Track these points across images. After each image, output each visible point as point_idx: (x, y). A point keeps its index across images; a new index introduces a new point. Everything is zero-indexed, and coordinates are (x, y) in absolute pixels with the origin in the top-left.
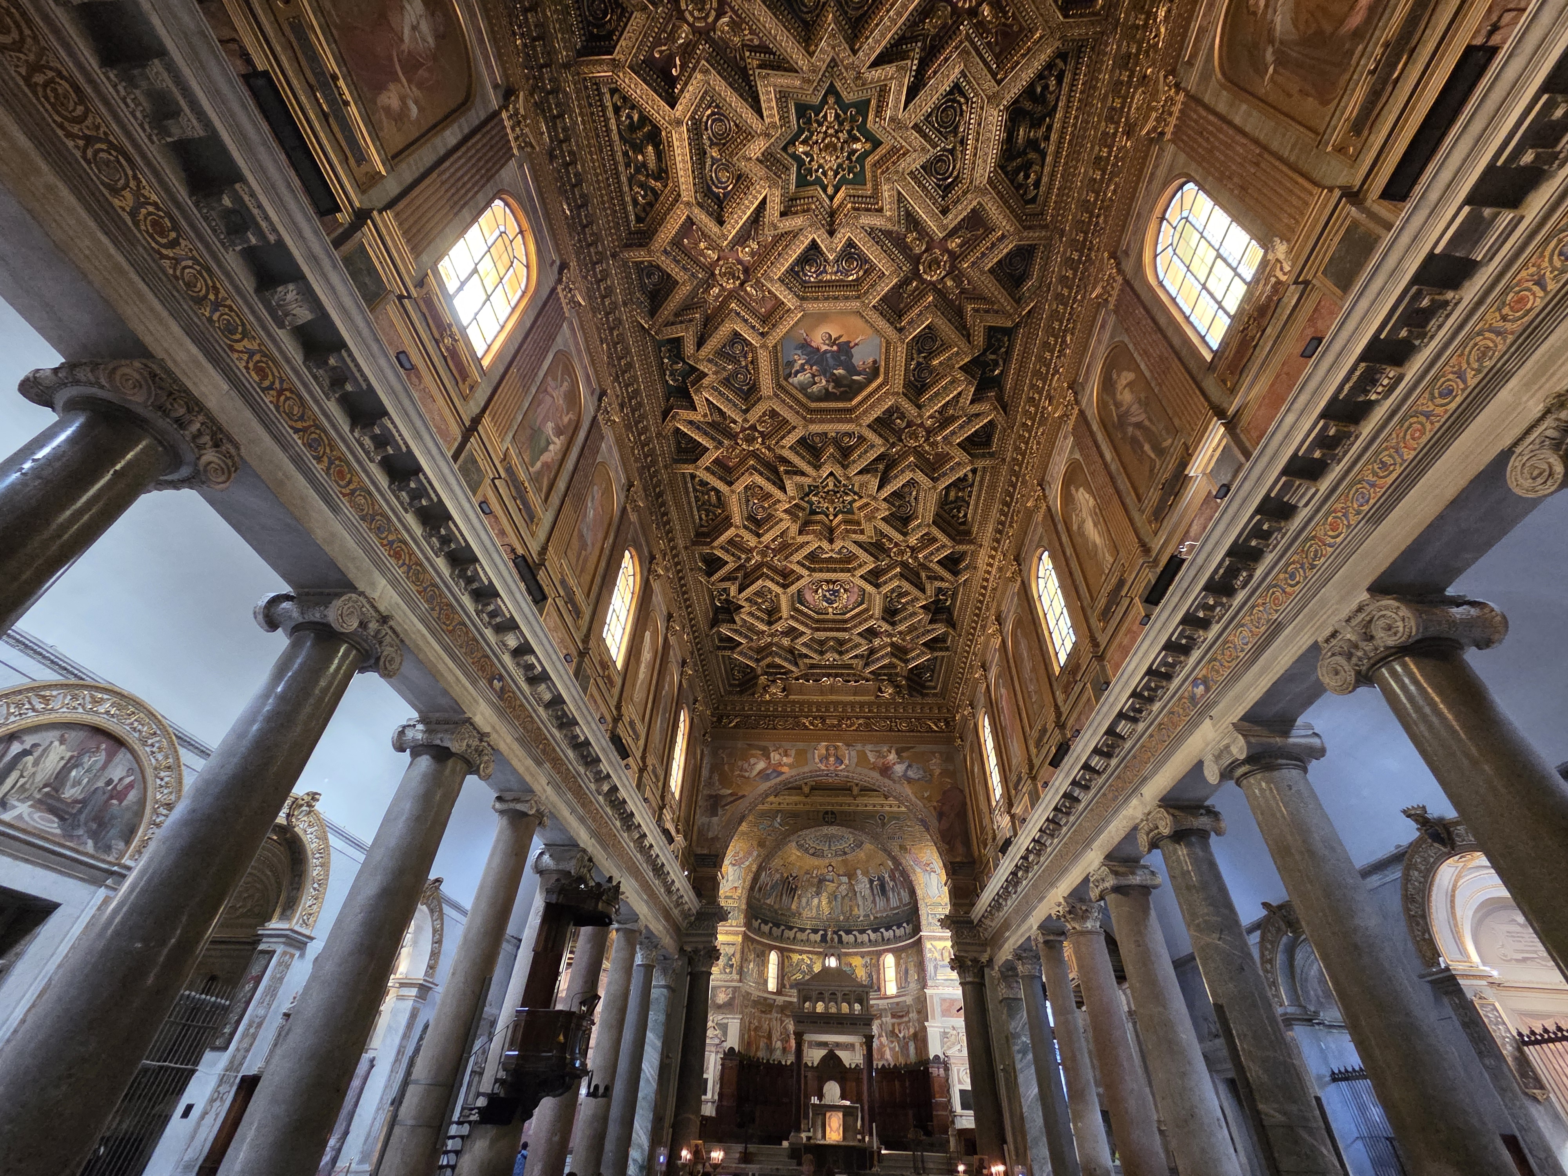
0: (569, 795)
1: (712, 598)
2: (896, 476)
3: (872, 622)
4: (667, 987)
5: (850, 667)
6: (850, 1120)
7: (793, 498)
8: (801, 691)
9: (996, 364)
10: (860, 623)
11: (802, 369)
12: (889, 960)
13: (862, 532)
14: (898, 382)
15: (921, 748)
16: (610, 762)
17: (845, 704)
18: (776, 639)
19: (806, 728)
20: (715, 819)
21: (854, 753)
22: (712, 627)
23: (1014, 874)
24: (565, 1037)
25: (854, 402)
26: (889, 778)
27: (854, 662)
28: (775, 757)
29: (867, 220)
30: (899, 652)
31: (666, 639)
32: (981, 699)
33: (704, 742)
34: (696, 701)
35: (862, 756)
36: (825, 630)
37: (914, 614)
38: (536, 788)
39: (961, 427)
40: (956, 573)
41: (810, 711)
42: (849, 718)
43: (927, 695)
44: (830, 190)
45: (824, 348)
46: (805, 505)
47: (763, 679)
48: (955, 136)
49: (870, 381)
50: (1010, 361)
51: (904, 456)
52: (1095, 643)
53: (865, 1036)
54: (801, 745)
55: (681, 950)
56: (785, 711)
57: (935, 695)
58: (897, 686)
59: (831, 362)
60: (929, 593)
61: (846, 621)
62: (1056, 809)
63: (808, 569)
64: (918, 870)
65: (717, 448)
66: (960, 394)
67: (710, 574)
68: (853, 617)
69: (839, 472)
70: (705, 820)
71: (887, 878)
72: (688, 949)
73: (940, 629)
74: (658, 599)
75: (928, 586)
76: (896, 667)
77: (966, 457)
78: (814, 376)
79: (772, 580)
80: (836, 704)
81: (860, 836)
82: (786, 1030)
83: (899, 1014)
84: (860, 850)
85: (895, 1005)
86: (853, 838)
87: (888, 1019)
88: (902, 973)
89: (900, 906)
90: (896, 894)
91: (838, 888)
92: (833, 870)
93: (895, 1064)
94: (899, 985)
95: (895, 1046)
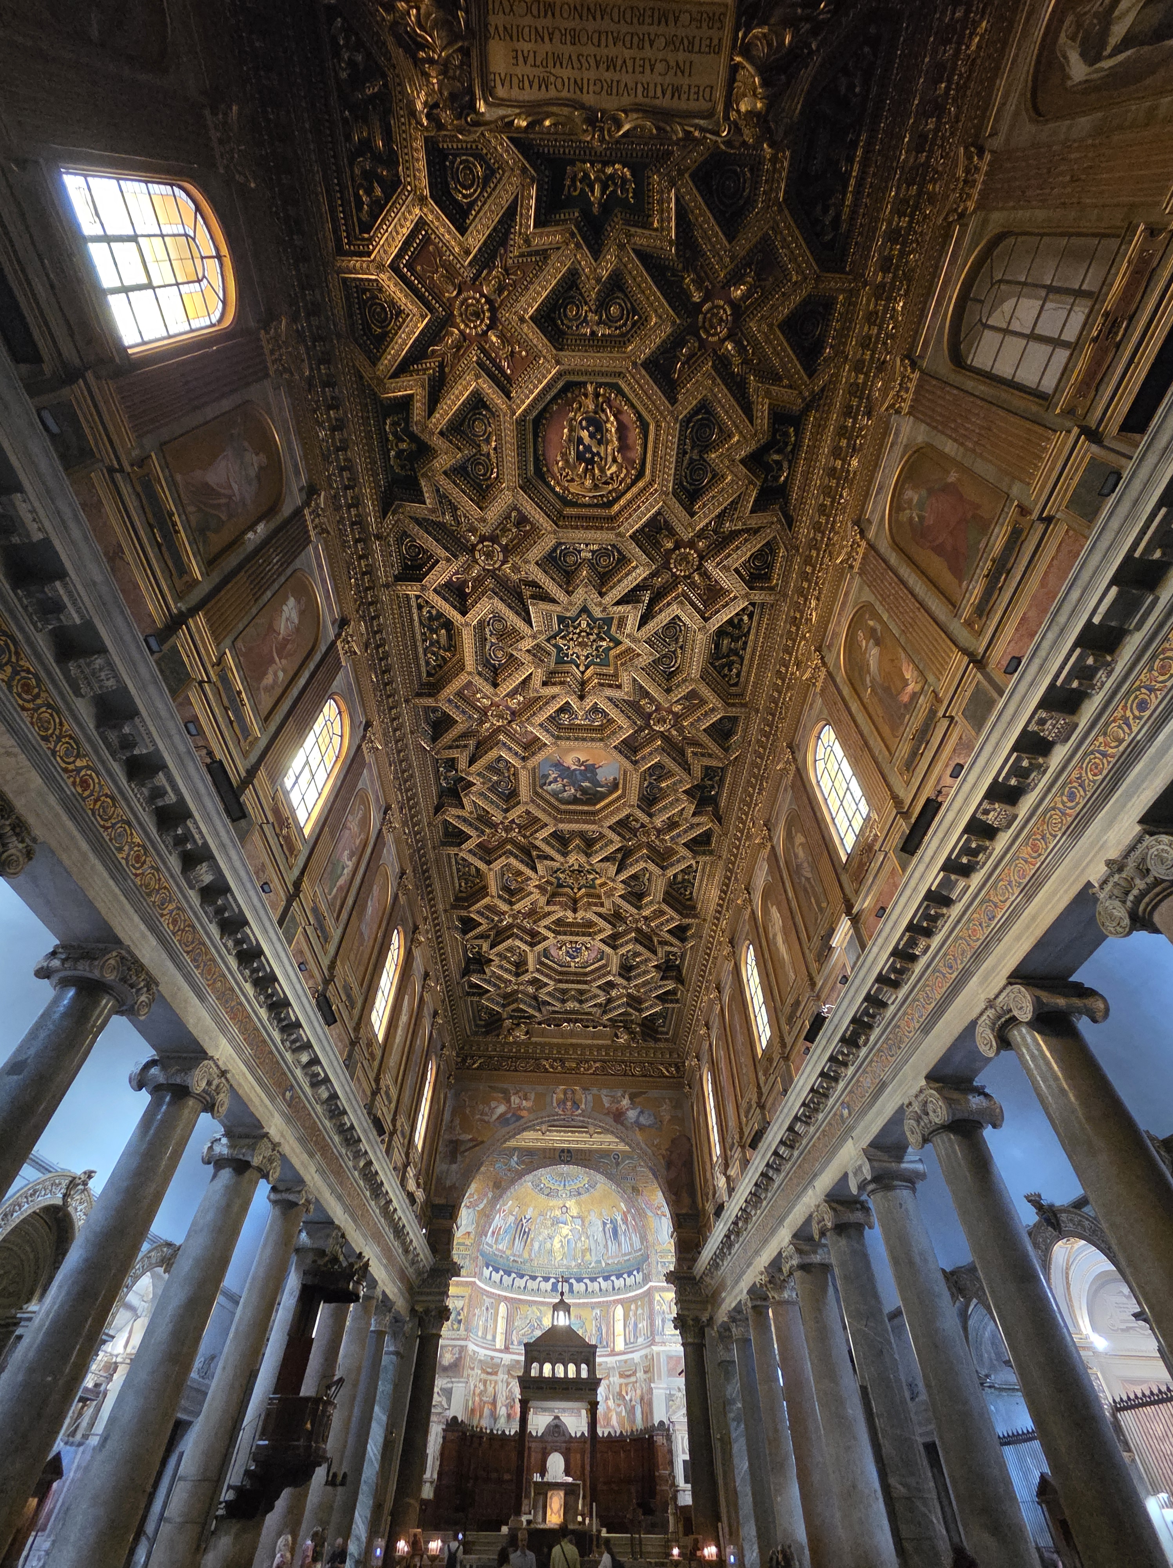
0: (332, 1179)
1: (465, 951)
2: (632, 865)
3: (612, 978)
4: (397, 1353)
5: (589, 1014)
6: (572, 1499)
7: (543, 877)
8: (543, 1033)
9: (713, 787)
10: (599, 978)
11: (555, 780)
12: (619, 1311)
13: (602, 905)
14: (633, 798)
15: (654, 1093)
16: (369, 1141)
17: (583, 1047)
18: (522, 988)
19: (546, 1071)
20: (454, 1167)
21: (590, 1098)
22: (464, 976)
23: (727, 1236)
24: (312, 1425)
25: (598, 807)
26: (622, 1124)
27: (594, 1010)
28: (515, 1100)
29: (609, 692)
30: (635, 1002)
31: (421, 998)
32: (705, 1058)
33: (449, 1086)
34: (443, 1047)
35: (597, 1100)
36: (567, 982)
37: (645, 972)
38: (307, 1178)
39: (685, 831)
40: (683, 940)
41: (551, 1052)
42: (587, 1062)
43: (659, 1040)
44: (582, 668)
45: (574, 767)
46: (554, 880)
47: (508, 1022)
48: (677, 643)
49: (611, 792)
50: (723, 786)
51: (639, 847)
52: (783, 1045)
53: (590, 1403)
54: (540, 1088)
55: (413, 1311)
56: (527, 1052)
57: (667, 1040)
58: (630, 1033)
59: (579, 777)
60: (660, 955)
61: (586, 974)
62: (756, 1184)
63: (554, 932)
64: (649, 1214)
65: (479, 837)
66: (683, 809)
67: (465, 932)
68: (593, 972)
69: (582, 859)
70: (444, 1167)
71: (620, 1221)
72: (419, 1308)
73: (670, 985)
74: (419, 965)
75: (659, 950)
76: (631, 1015)
77: (689, 854)
78: (564, 786)
79: (521, 939)
80: (574, 1046)
81: (594, 1175)
82: (512, 1393)
83: (626, 1373)
84: (594, 1190)
85: (622, 1363)
86: (588, 1178)
87: (615, 1379)
88: (631, 1327)
89: (632, 1252)
90: (628, 1239)
91: (571, 1231)
92: (567, 1212)
93: (621, 1432)
94: (627, 1340)
95: (622, 1410)
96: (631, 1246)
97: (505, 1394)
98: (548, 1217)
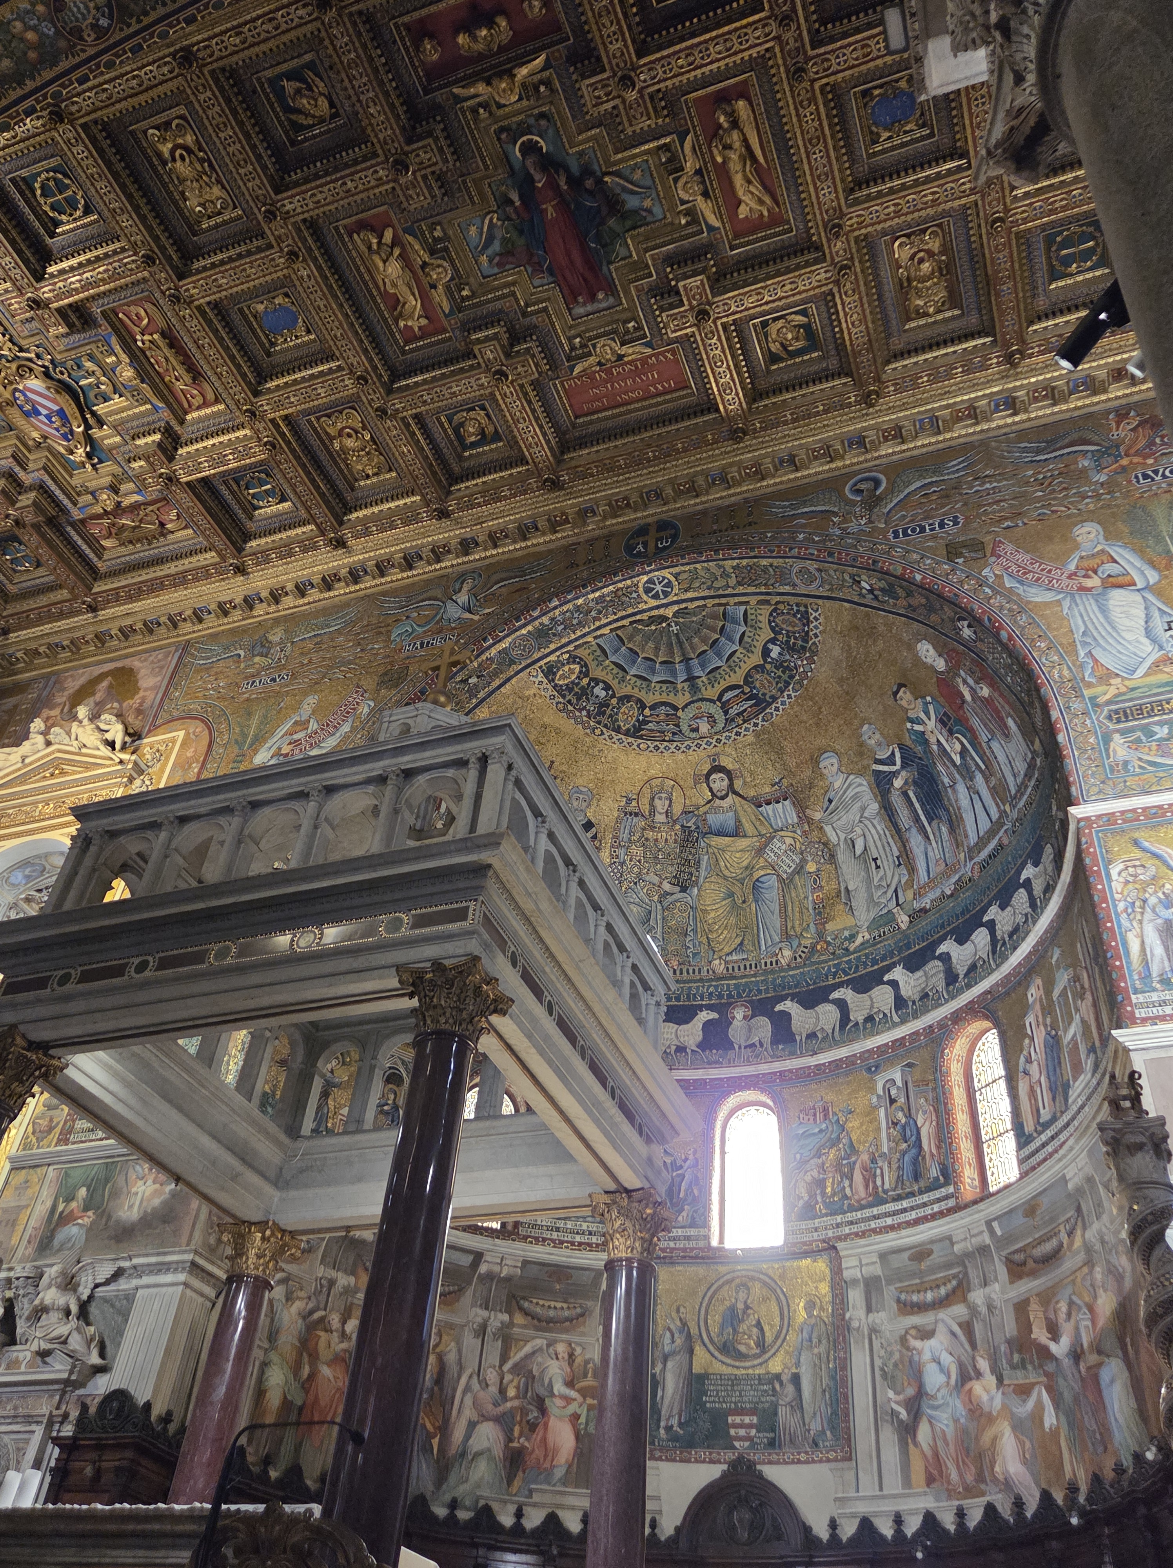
12: (989, 1049)
81: (782, 576)
82: (531, 1377)
83: (1038, 1252)
84: (811, 661)
85: (1019, 1220)
86: (766, 610)
87: (996, 1291)
88: (1034, 1069)
89: (1003, 814)
90: (979, 778)
91: (760, 851)
92: (731, 788)
93: (1046, 1497)
94: (1029, 1127)
95: (1039, 1406)
96: (999, 791)
97: (492, 1376)
98: (660, 818)
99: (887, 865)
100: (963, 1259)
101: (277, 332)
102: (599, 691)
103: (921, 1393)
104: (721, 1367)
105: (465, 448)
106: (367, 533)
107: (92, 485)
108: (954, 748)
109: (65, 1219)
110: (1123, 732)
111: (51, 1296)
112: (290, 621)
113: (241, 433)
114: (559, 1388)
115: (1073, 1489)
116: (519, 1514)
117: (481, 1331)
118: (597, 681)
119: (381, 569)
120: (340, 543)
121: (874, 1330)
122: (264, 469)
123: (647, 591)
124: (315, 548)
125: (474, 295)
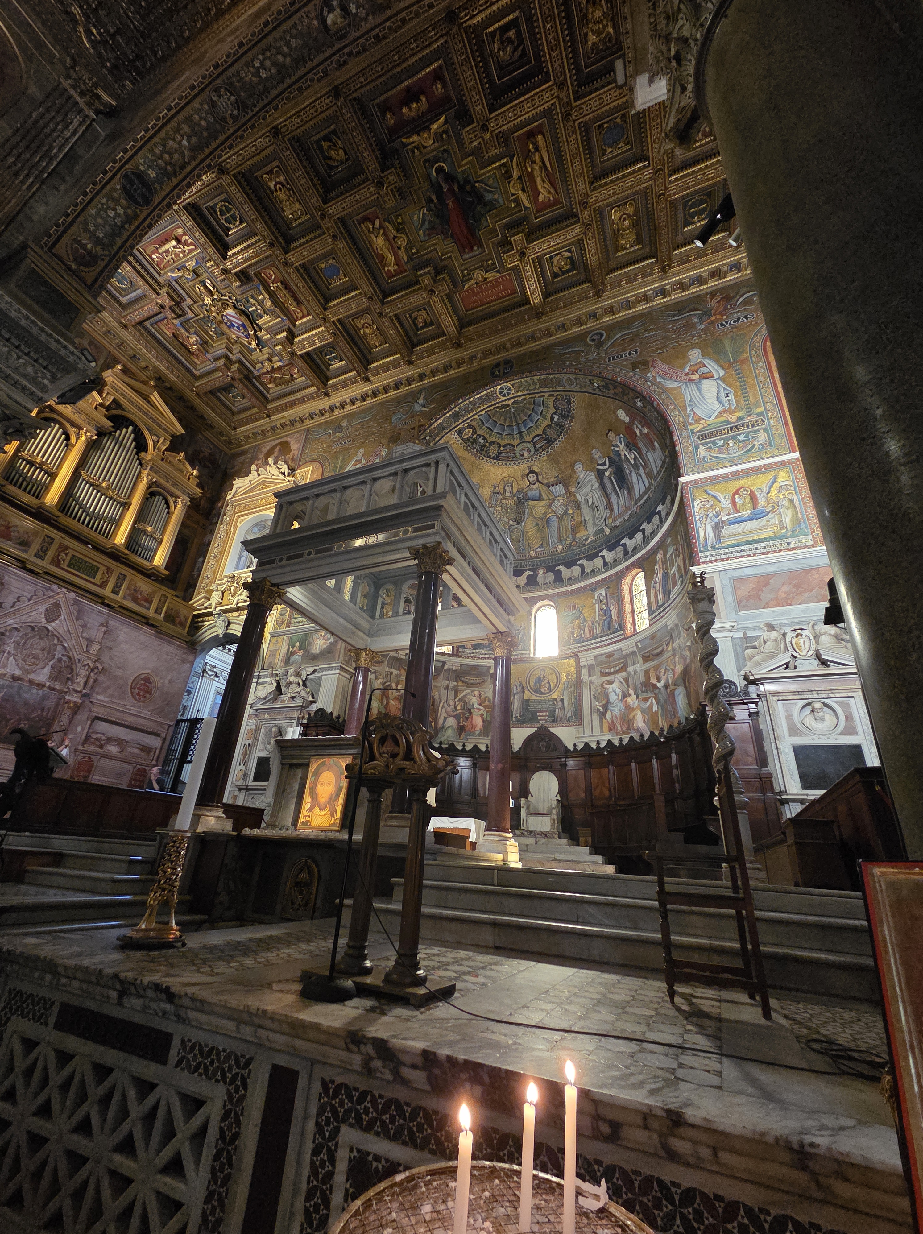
12: (636, 579)
81: (559, 383)
82: (465, 703)
83: (655, 652)
84: (571, 421)
85: (648, 641)
86: (552, 399)
87: (638, 667)
88: (657, 586)
89: (650, 484)
90: (641, 469)
91: (549, 506)
92: (538, 480)
93: (652, 733)
94: (654, 607)
95: (652, 704)
96: (649, 475)
97: (451, 703)
98: (508, 494)
99: (601, 509)
100: (625, 657)
101: (331, 277)
102: (481, 440)
103: (608, 702)
104: (535, 697)
105: (418, 330)
106: (378, 374)
107: (260, 359)
108: (631, 457)
109: (293, 653)
110: (704, 444)
111: (292, 679)
112: (350, 416)
113: (320, 329)
114: (476, 706)
115: (662, 730)
116: (464, 745)
117: (447, 688)
118: (480, 436)
119: (386, 390)
120: (367, 379)
121: (591, 683)
122: (331, 346)
123: (501, 393)
124: (357, 382)
125: (418, 252)
